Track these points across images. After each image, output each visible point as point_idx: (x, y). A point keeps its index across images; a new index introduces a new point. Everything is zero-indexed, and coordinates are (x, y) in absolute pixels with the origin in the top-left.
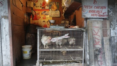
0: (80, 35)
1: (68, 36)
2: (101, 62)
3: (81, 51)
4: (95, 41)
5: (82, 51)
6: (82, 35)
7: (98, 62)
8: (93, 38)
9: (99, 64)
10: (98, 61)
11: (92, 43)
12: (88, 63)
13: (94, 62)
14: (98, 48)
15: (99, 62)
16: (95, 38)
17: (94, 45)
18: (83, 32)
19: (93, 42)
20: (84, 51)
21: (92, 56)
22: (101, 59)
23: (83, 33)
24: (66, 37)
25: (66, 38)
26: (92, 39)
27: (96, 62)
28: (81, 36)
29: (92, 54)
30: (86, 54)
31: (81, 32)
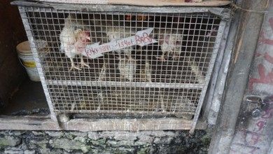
0: (203, 33)
1: (151, 36)
2: (255, 137)
3: (195, 91)
4: (261, 66)
5: (200, 91)
6: (209, 35)
7: (246, 135)
8: (255, 54)
9: (245, 141)
10: (248, 132)
11: (242, 72)
12: (212, 121)
13: (230, 130)
14: (264, 93)
15: (249, 136)
16: (266, 57)
17: (249, 82)
18: (218, 21)
19: (250, 72)
20: (204, 91)
21: (230, 113)
22: (261, 128)
23: (217, 28)
24: (142, 40)
25: (142, 45)
26: (250, 57)
27: (240, 135)
28: (207, 39)
29: (232, 107)
30: (211, 97)
31: (211, 22)
